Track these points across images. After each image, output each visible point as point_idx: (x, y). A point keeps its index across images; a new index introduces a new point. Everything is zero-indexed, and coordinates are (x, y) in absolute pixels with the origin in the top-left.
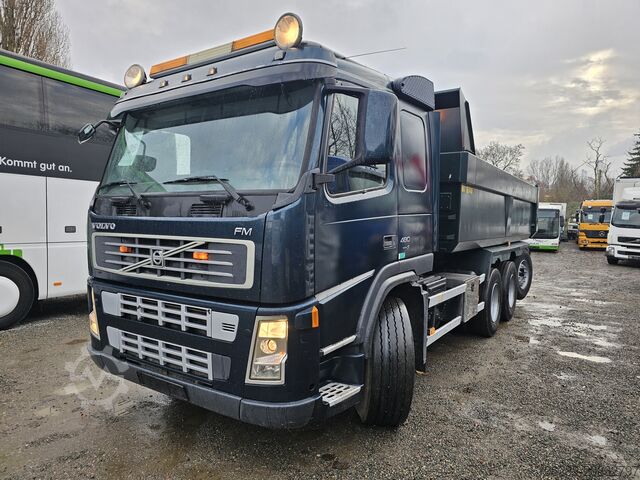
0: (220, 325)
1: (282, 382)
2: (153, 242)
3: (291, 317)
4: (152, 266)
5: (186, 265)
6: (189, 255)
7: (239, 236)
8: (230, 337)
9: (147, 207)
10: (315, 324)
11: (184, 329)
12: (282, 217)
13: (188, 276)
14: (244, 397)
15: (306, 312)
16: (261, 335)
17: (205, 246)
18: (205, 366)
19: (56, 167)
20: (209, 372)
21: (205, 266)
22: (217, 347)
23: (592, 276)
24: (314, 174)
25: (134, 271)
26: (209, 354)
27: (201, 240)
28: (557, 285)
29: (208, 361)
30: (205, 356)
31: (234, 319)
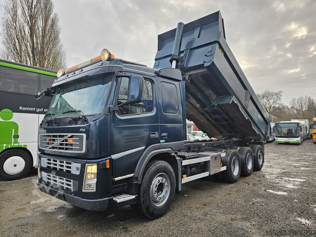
0: (75, 168)
1: (95, 191)
2: (56, 136)
3: (98, 164)
4: (56, 146)
5: (66, 145)
6: (67, 140)
7: (82, 132)
8: (78, 173)
9: (56, 123)
10: (108, 167)
11: (65, 171)
12: (97, 124)
13: (67, 149)
14: (82, 198)
15: (104, 162)
16: (88, 172)
17: (72, 137)
18: (70, 185)
19: (43, 110)
20: (71, 188)
21: (71, 145)
22: (74, 177)
23: (309, 156)
24: (109, 108)
25: (51, 148)
26: (72, 181)
27: (70, 135)
28: (288, 160)
29: (71, 184)
30: (70, 181)
31: (79, 165)
